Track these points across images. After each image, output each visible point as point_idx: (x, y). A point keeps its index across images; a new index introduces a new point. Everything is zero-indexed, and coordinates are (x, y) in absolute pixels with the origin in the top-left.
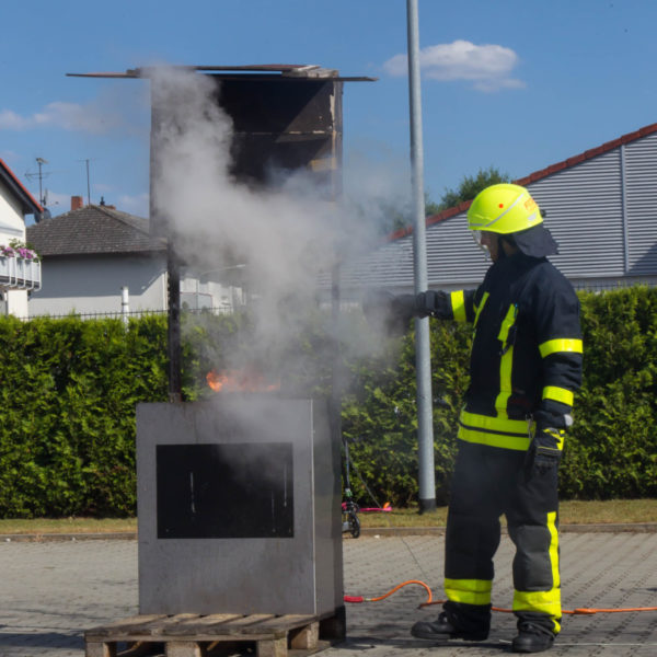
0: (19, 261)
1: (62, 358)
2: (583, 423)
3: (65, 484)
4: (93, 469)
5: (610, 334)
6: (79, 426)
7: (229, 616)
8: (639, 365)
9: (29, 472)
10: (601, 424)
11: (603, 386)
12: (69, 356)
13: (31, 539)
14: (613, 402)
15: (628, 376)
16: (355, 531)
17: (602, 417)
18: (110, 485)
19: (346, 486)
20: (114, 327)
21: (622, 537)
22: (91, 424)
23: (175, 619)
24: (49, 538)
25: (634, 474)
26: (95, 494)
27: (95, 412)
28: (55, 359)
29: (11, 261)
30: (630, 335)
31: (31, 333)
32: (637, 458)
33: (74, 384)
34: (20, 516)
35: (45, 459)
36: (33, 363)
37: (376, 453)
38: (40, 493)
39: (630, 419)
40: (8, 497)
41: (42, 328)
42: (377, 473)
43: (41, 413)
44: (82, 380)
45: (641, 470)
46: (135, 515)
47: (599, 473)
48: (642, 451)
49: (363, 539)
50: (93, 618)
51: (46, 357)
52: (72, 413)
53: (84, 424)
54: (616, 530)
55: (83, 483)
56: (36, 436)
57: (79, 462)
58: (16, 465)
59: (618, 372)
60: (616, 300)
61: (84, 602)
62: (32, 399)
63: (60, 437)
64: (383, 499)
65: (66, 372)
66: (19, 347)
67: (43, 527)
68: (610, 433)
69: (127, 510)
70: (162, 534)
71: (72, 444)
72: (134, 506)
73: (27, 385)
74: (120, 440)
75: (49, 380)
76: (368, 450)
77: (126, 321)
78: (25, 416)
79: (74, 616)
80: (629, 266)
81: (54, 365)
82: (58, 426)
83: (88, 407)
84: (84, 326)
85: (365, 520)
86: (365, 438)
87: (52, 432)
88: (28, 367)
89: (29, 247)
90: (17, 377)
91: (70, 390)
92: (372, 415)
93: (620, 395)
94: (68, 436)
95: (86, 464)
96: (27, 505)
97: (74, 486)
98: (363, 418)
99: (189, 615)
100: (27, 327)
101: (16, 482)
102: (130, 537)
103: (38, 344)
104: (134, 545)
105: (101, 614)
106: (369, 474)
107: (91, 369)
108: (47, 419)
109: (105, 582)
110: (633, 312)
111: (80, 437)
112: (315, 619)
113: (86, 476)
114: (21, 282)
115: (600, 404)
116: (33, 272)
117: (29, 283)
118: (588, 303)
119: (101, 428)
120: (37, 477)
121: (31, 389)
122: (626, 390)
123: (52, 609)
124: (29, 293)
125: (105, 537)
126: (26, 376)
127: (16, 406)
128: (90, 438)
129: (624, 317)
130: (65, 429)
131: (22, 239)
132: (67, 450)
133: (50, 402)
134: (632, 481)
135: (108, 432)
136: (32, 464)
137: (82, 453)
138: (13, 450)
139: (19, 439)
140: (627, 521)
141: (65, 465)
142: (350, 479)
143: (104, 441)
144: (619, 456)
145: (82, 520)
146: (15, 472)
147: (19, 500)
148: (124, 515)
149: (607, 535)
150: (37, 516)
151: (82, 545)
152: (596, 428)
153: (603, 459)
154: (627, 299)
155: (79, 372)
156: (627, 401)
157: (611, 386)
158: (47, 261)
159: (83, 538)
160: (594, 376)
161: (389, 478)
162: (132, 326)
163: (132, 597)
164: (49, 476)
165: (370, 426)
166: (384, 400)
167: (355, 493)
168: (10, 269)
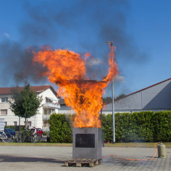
0: (57, 105)
1: (63, 120)
2: (136, 131)
3: (62, 138)
4: (66, 136)
5: (140, 118)
6: (65, 130)
7: (85, 159)
8: (144, 123)
9: (58, 136)
10: (139, 131)
11: (139, 125)
12: (63, 119)
13: (57, 146)
14: (141, 128)
15: (143, 124)
16: (104, 146)
17: (139, 130)
18: (69, 138)
19: (102, 139)
20: (70, 115)
21: (142, 148)
22: (66, 129)
23: (78, 160)
24: (60, 146)
25: (144, 139)
26: (67, 140)
27: (67, 128)
28: (62, 120)
29: (56, 105)
30: (143, 118)
31: (58, 116)
32: (144, 136)
33: (64, 123)
34: (56, 142)
35: (60, 134)
36: (59, 120)
37: (107, 135)
38: (59, 139)
39: (143, 131)
40: (54, 140)
41: (60, 115)
42: (107, 138)
43: (59, 128)
44: (65, 123)
45: (145, 138)
46: (72, 143)
47: (139, 138)
48: (145, 135)
49: (105, 147)
50: (66, 159)
51: (60, 120)
52: (64, 128)
53: (65, 129)
54: (141, 147)
55: (65, 138)
56: (59, 131)
57: (65, 135)
58: (56, 135)
59: (141, 124)
60: (141, 113)
61: (65, 156)
62: (58, 125)
63: (62, 131)
64: (108, 141)
65: (63, 122)
66: (57, 118)
67: (59, 144)
68: (140, 133)
69: (71, 142)
70: (76, 147)
71: (64, 132)
72: (72, 142)
73: (58, 123)
74: (70, 132)
75: (61, 123)
76: (106, 134)
77: (72, 115)
78: (57, 128)
79: (63, 158)
80: (143, 108)
81: (61, 121)
82: (62, 129)
83: (66, 127)
84: (66, 115)
85: (105, 144)
86: (105, 132)
87: (61, 130)
88: (58, 121)
89: (59, 103)
90: (56, 122)
91: (64, 124)
92: (106, 129)
93: (142, 127)
94: (63, 131)
95: (66, 135)
96: (57, 141)
97: (64, 138)
98: (105, 129)
99: (80, 159)
100: (58, 115)
101: (56, 137)
102: (72, 146)
103: (59, 118)
104: (72, 147)
105: (67, 158)
106: (106, 138)
107: (67, 121)
108: (60, 128)
109: (68, 153)
110: (143, 115)
111: (65, 131)
112: (98, 160)
113: (65, 137)
114: (57, 108)
115: (139, 128)
116: (59, 107)
117: (58, 108)
118: (137, 114)
119: (68, 130)
120: (59, 137)
121: (58, 124)
122: (143, 126)
123: (60, 157)
124: (58, 110)
125: (68, 146)
126: (57, 122)
127: (56, 127)
128: (66, 131)
129: (142, 116)
130: (63, 130)
131: (58, 102)
132: (63, 133)
133: (61, 126)
134: (144, 140)
135: (69, 131)
136: (58, 135)
137: (65, 134)
138: (55, 133)
139: (56, 131)
140: (143, 146)
141: (63, 135)
142: (103, 138)
143: (68, 132)
144: (142, 136)
145: (65, 143)
146: (55, 136)
147: (56, 140)
148: (71, 143)
149: (140, 148)
150: (58, 142)
151: (65, 147)
152: (138, 132)
153: (139, 136)
154: (143, 113)
155: (65, 122)
156: (143, 128)
157: (140, 126)
158: (61, 105)
159: (65, 146)
160: (138, 124)
161: (109, 138)
162: (73, 115)
163: (71, 155)
164: (60, 137)
165: (106, 131)
166: (108, 127)
167: (104, 140)
168: (56, 106)
